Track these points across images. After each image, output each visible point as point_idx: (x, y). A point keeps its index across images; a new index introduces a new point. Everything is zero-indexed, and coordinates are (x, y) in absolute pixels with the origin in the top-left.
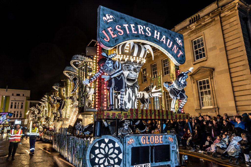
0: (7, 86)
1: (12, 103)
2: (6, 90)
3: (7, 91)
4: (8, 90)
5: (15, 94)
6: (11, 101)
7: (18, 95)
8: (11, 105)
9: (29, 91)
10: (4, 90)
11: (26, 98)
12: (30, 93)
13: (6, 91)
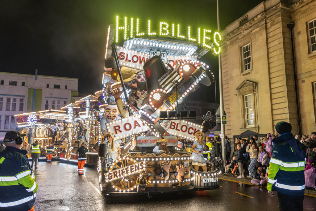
0: (37, 70)
1: (47, 102)
2: (34, 76)
3: (36, 79)
4: (39, 77)
5: (51, 86)
6: (45, 97)
7: (57, 87)
8: (46, 105)
9: (77, 80)
10: (31, 77)
11: (70, 92)
12: (77, 83)
13: (34, 79)
